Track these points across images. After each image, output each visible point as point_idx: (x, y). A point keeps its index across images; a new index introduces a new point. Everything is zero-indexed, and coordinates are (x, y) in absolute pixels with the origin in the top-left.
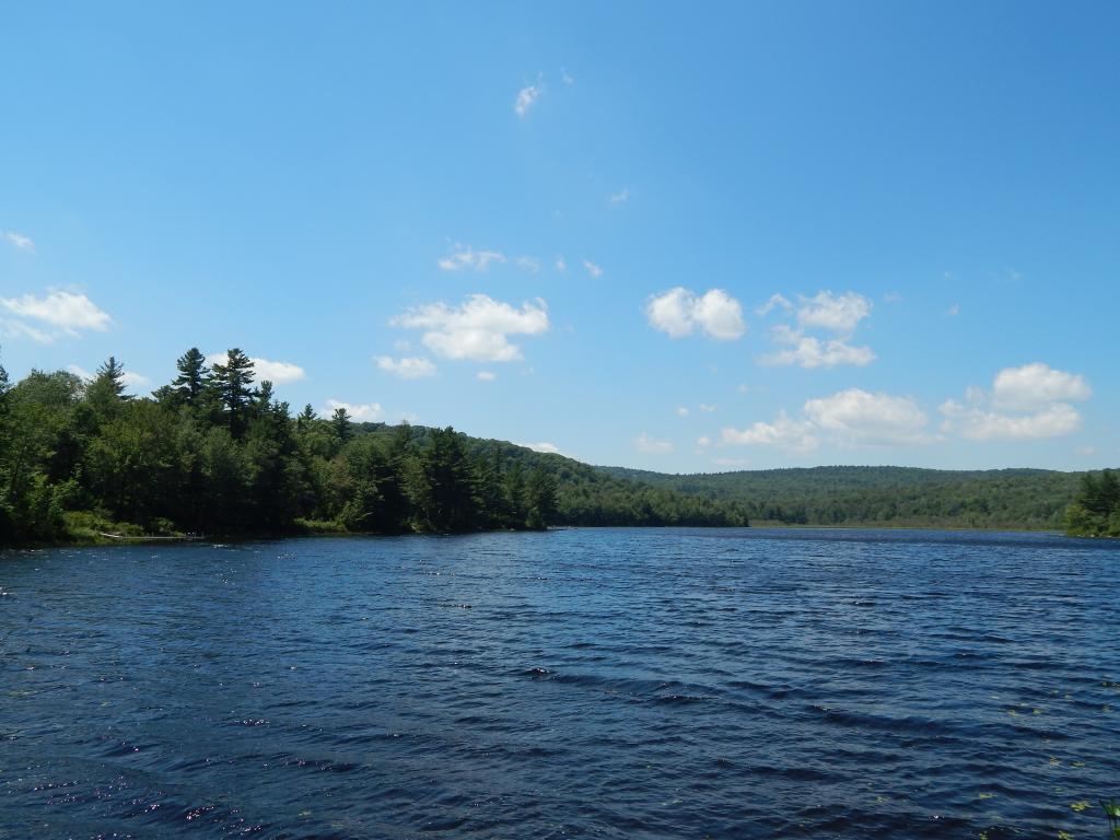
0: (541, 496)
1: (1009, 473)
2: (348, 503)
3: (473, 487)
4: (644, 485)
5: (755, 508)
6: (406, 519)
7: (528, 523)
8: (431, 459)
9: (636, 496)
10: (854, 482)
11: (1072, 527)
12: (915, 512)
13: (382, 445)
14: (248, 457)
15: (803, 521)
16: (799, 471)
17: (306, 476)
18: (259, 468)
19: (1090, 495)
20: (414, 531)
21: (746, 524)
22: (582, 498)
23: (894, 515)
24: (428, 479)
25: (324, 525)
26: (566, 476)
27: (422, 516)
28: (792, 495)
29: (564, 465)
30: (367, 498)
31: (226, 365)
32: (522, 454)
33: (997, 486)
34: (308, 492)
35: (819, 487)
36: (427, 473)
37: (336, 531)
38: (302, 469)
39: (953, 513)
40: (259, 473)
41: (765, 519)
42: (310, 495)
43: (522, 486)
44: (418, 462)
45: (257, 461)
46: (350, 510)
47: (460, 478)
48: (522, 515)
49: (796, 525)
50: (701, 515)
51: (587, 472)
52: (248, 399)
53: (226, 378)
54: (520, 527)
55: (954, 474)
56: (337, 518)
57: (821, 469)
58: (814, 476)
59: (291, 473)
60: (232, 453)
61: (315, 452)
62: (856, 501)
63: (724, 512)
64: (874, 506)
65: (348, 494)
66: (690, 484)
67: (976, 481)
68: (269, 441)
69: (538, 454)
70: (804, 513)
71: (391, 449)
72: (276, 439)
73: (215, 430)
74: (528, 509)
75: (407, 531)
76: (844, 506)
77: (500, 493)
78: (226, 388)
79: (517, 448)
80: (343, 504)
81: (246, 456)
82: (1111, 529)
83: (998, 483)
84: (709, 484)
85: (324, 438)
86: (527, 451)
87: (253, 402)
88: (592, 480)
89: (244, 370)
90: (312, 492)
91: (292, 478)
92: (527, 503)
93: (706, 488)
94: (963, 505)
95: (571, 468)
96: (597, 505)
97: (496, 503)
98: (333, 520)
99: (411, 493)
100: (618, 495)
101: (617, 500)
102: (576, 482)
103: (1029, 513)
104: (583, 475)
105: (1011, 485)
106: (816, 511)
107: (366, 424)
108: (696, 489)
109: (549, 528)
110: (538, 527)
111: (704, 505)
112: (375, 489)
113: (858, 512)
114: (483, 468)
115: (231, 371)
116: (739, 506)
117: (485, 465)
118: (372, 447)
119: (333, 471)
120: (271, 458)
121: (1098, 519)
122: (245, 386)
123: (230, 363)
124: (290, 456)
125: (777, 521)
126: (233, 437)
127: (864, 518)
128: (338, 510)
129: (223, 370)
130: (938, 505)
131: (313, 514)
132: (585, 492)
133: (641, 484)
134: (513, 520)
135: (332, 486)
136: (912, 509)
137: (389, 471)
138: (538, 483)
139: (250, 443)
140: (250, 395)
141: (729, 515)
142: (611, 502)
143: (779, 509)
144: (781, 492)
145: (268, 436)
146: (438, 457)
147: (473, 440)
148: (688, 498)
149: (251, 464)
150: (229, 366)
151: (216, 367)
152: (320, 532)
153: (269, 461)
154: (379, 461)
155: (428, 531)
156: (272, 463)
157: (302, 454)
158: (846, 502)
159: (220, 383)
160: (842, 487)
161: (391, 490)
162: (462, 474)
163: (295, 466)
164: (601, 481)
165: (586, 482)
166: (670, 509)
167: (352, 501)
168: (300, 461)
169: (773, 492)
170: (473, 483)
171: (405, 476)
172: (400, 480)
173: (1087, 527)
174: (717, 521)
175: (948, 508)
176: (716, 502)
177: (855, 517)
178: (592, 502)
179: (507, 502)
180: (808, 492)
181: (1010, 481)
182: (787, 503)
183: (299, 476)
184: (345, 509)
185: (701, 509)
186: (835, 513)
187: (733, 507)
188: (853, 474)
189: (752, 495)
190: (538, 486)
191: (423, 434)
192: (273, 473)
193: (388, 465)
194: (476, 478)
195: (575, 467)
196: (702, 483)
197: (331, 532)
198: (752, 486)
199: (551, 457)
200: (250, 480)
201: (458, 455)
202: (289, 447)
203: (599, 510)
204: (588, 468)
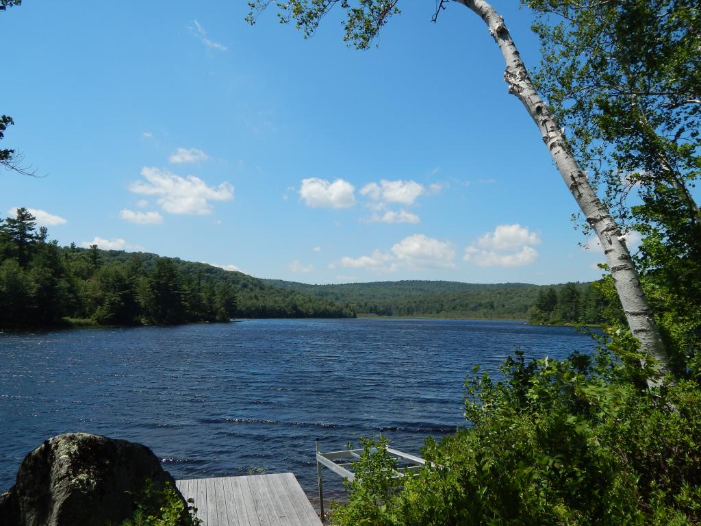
0: (227, 301)
1: (508, 285)
2: (99, 307)
3: (182, 296)
4: (294, 292)
5: (361, 306)
6: (138, 316)
7: (217, 318)
8: (155, 278)
9: (288, 300)
10: (421, 290)
11: (532, 319)
12: (454, 308)
13: (122, 270)
14: (31, 279)
15: (390, 314)
16: (389, 283)
17: (70, 290)
18: (38, 286)
19: (542, 302)
20: (143, 324)
21: (355, 317)
22: (254, 301)
23: (441, 311)
24: (153, 291)
25: (82, 321)
26: (245, 286)
27: (148, 315)
28: (385, 298)
29: (244, 279)
30: (112, 304)
31: (16, 218)
32: (216, 272)
33: (500, 294)
34: (72, 300)
35: (400, 293)
36: (152, 287)
37: (91, 325)
38: (68, 285)
39: (475, 309)
40: (38, 289)
41: (367, 313)
42: (73, 302)
43: (214, 294)
44: (147, 280)
45: (37, 281)
46: (100, 311)
47: (174, 290)
48: (214, 313)
49: (385, 316)
50: (327, 310)
51: (259, 284)
52: (31, 240)
53: (16, 227)
54: (212, 321)
55: (478, 286)
56: (92, 317)
57: (402, 282)
58: (398, 286)
59: (60, 288)
60: (20, 276)
61: (76, 274)
62: (421, 302)
63: (342, 309)
64: (430, 305)
65: (99, 302)
66: (323, 291)
67: (489, 290)
68: (46, 268)
69: (227, 272)
70: (390, 309)
71: (128, 273)
72: (50, 267)
73: (8, 261)
74: (218, 309)
75: (138, 324)
76: (413, 305)
77: (200, 299)
78: (16, 233)
79: (213, 268)
80: (96, 307)
81: (30, 278)
82: (551, 321)
83: (501, 291)
84: (336, 291)
85: (84, 265)
86: (220, 270)
87: (34, 242)
88: (262, 289)
89: (29, 222)
90: (75, 300)
91: (61, 291)
92: (217, 305)
93: (333, 293)
94: (480, 305)
95: (248, 281)
96: (263, 305)
97: (197, 305)
98: (89, 318)
99: (141, 300)
100: (277, 298)
101: (276, 302)
102: (251, 290)
103: (515, 310)
104: (256, 286)
105: (508, 293)
106: (397, 308)
107: (111, 251)
108: (327, 294)
109: (231, 320)
110: (224, 320)
111: (330, 305)
112: (119, 299)
113: (422, 309)
114: (189, 284)
115: (19, 222)
116: (351, 305)
117: (190, 281)
118: (116, 272)
119: (90, 287)
120: (47, 279)
121: (544, 315)
122: (29, 232)
123: (19, 217)
124: (59, 277)
125: (374, 314)
126: (21, 265)
127: (424, 312)
128: (92, 311)
129: (14, 221)
130: (467, 305)
131: (75, 314)
132: (256, 297)
133: (292, 292)
134: (208, 315)
135: (87, 296)
136: (452, 306)
137: (127, 287)
138: (225, 293)
139: (32, 270)
140: (32, 238)
141: (346, 311)
142: (271, 303)
143: (375, 307)
144: (378, 296)
145: (45, 265)
146: (160, 277)
147: (184, 263)
148: (320, 300)
149: (33, 283)
150: (18, 219)
151: (9, 220)
152: (80, 325)
153: (46, 281)
154: (120, 280)
155: (152, 324)
156: (48, 283)
157: (67, 276)
158: (415, 302)
159: (11, 230)
160: (414, 293)
161: (129, 299)
162: (175, 288)
163: (63, 284)
164: (267, 289)
165: (258, 290)
166: (309, 307)
167: (101, 305)
168: (67, 280)
169: (374, 296)
170: (183, 294)
171: (138, 290)
172: (135, 293)
173: (539, 319)
174: (338, 315)
175: (472, 306)
176: (337, 303)
177: (420, 312)
178: (260, 303)
179: (204, 304)
180: (394, 296)
181: (507, 290)
182: (380, 303)
183: (66, 290)
184: (98, 312)
185: (328, 307)
186: (408, 309)
187: (347, 306)
188: (421, 285)
189: (361, 298)
190: (224, 295)
191: (150, 259)
192: (48, 289)
193: (127, 283)
194: (184, 291)
195: (250, 280)
196: (331, 291)
197: (87, 325)
198: (361, 292)
199: (236, 274)
200: (32, 293)
201: (173, 276)
202: (59, 272)
203: (264, 308)
204: (259, 281)
